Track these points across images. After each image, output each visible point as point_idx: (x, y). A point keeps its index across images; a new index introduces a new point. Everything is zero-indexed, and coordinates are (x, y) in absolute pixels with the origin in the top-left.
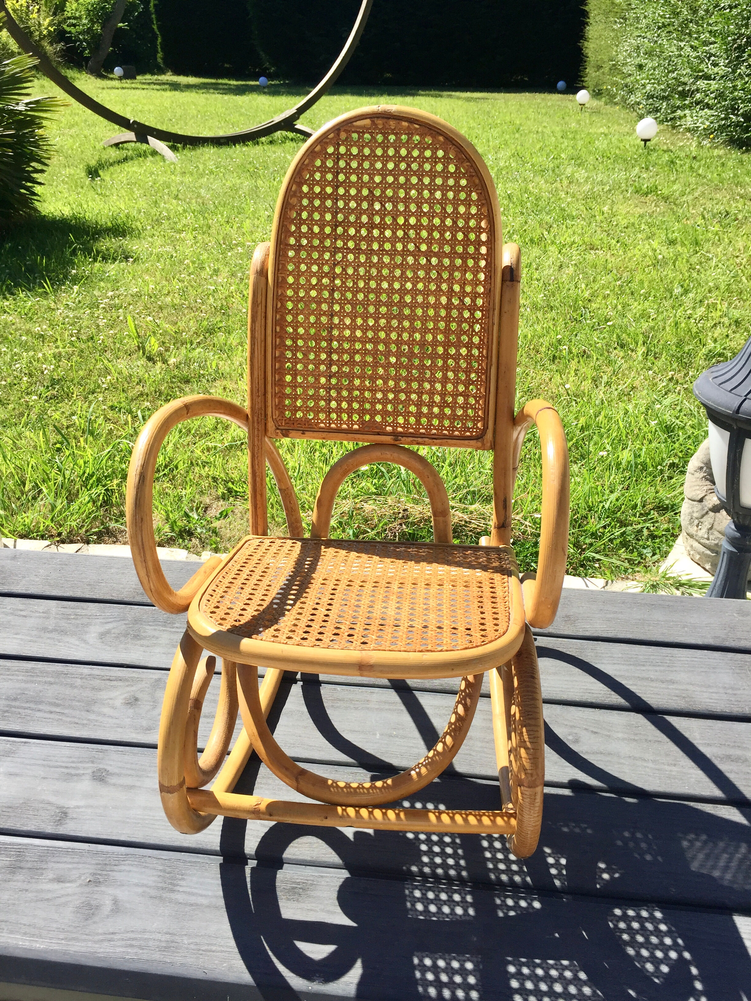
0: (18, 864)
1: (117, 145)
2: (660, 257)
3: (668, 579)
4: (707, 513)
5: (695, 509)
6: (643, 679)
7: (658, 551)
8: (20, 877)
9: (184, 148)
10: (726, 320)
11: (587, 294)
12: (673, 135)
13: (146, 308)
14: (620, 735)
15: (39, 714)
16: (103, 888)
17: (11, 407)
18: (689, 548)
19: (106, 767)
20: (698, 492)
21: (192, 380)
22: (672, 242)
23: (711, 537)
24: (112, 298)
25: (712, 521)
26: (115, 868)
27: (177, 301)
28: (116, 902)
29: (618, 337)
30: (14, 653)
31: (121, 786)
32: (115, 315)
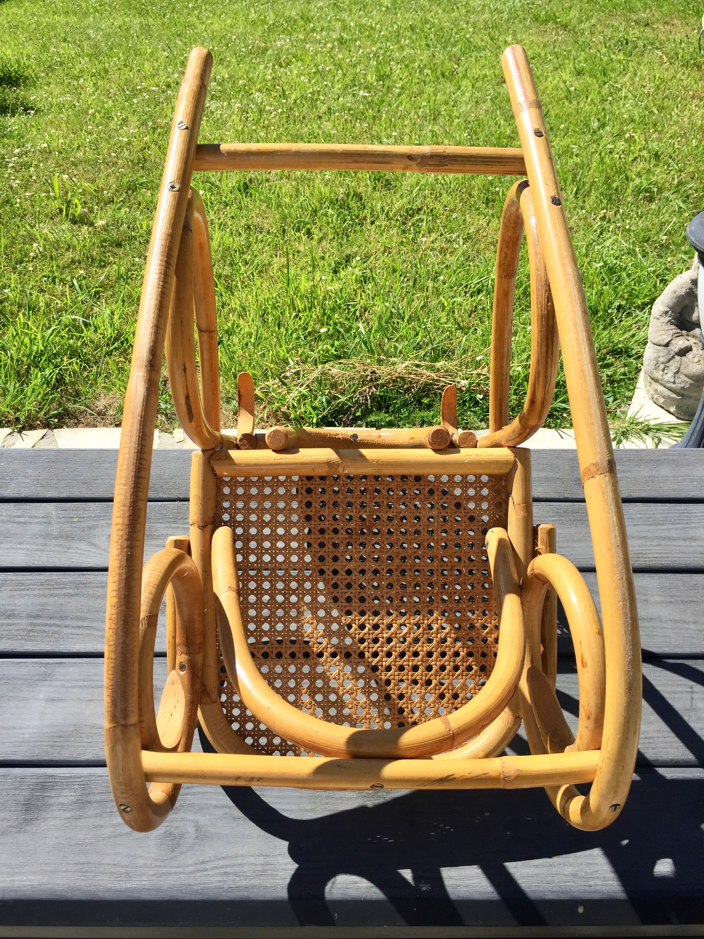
0: (84, 798)
2: (572, 89)
3: (637, 424)
4: (673, 357)
5: (661, 354)
6: (664, 538)
7: (618, 396)
8: (90, 811)
10: (645, 153)
13: (58, 165)
14: (657, 599)
15: (66, 631)
18: (652, 392)
20: (664, 337)
21: (123, 243)
22: (579, 73)
23: (677, 381)
24: (20, 156)
25: (678, 365)
27: (90, 155)
28: (198, 828)
30: (23, 564)
32: (26, 175)
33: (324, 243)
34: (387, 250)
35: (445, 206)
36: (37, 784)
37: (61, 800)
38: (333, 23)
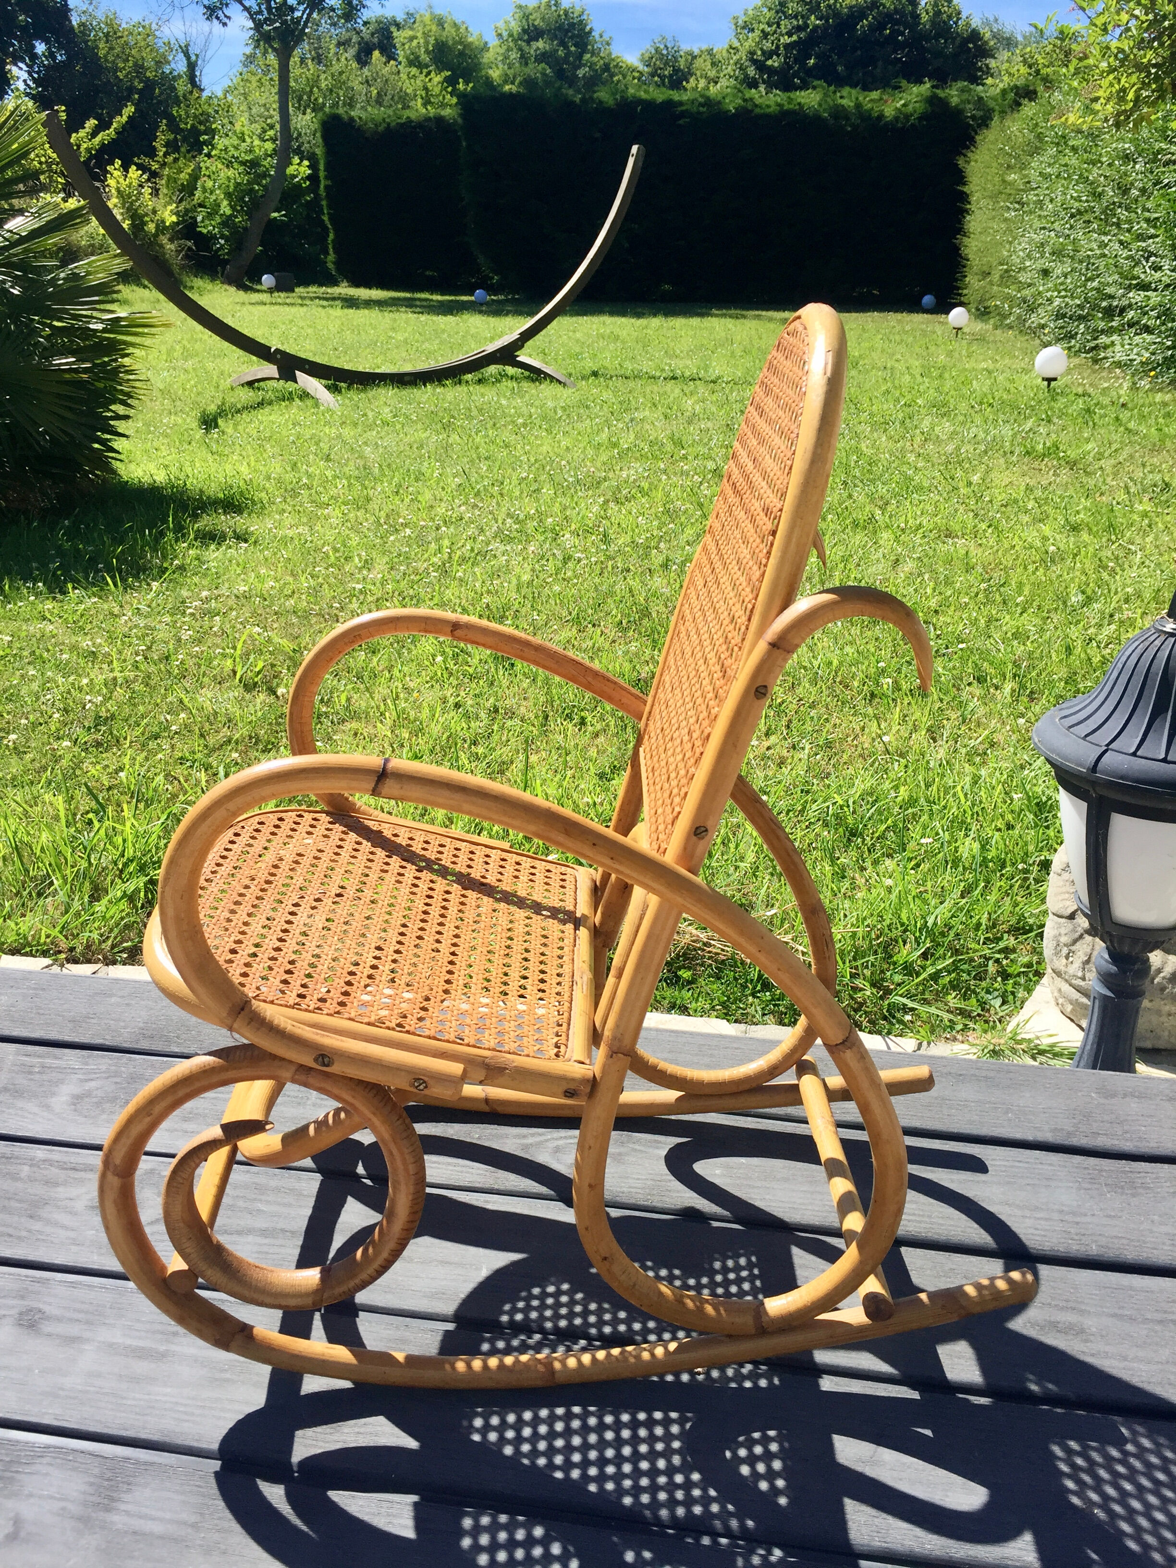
1: (250, 384)
2: (1053, 549)
3: (1020, 1042)
4: (1081, 937)
5: (1063, 931)
7: (1011, 998)
9: (349, 388)
11: (933, 603)
12: (1094, 372)
13: (254, 614)
17: (28, 757)
18: (1056, 994)
19: (41, 1306)
20: (1068, 903)
23: (1088, 975)
24: (207, 600)
25: (1089, 950)
27: (302, 605)
29: (975, 666)
31: (58, 1336)
32: (207, 624)
33: (601, 739)
35: (801, 700)
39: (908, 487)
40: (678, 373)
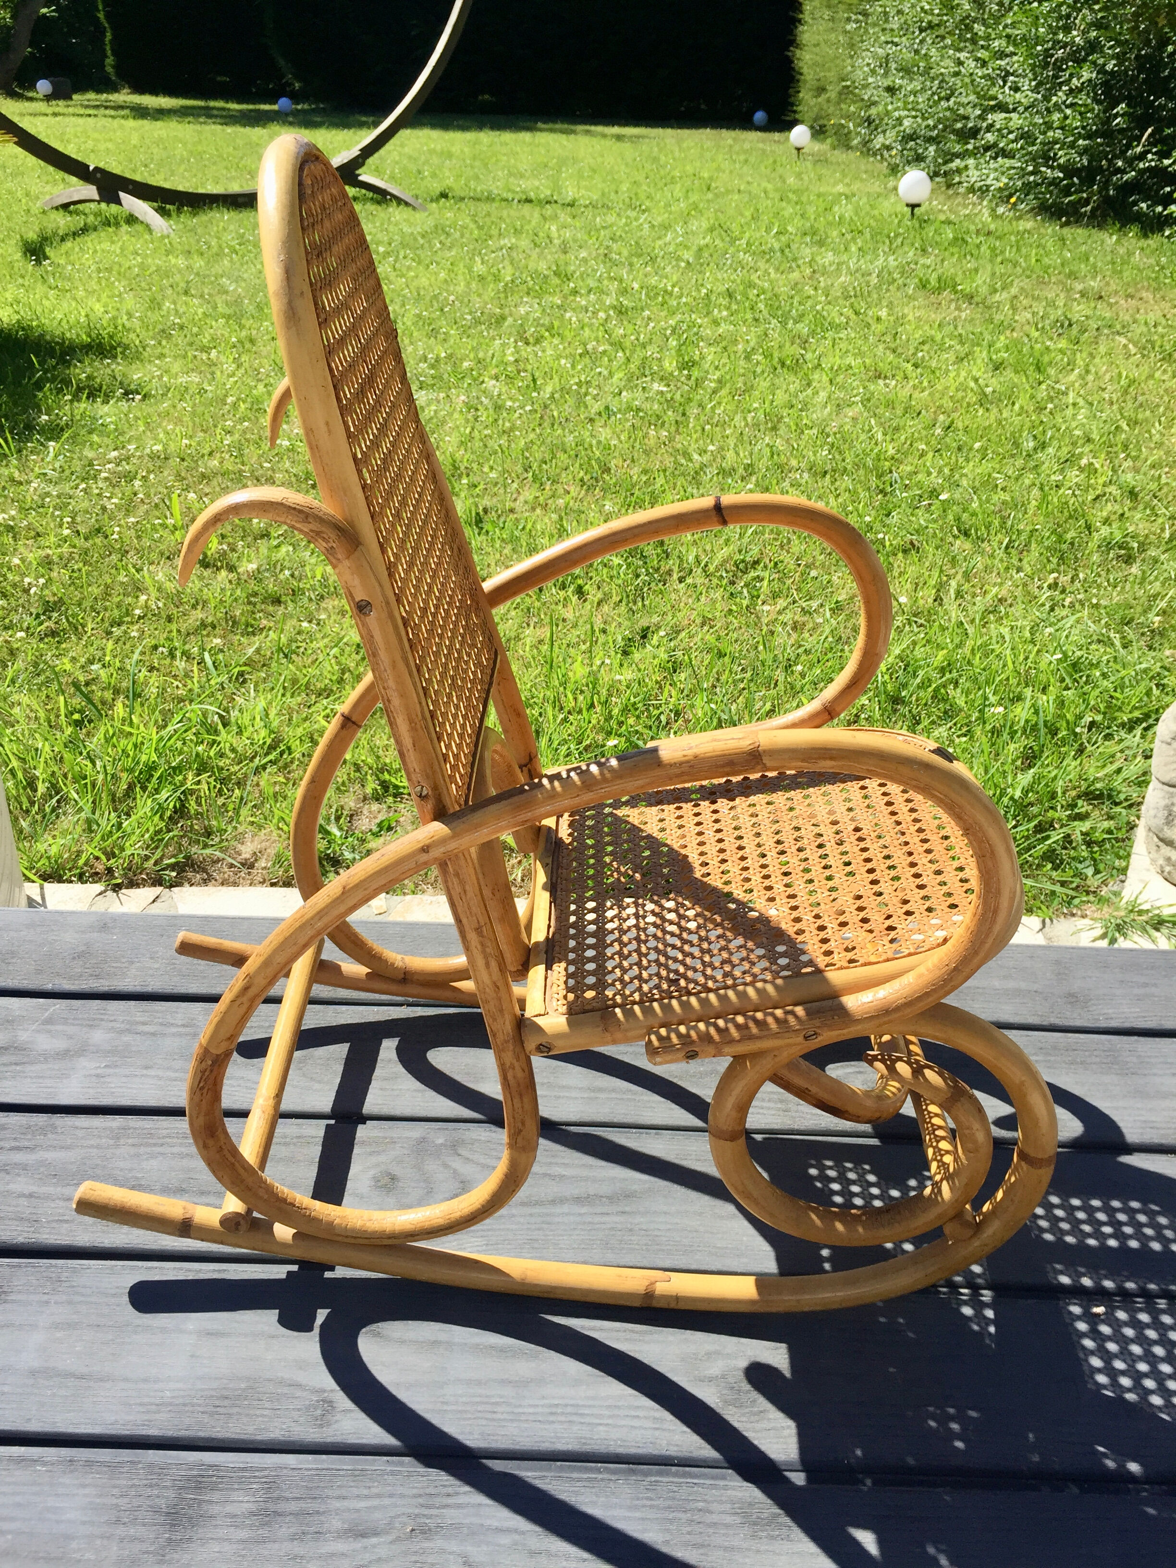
0: (271, 1507)
1: (65, 206)
2: (989, 390)
3: (1140, 913)
7: (1101, 866)
8: (284, 1531)
9: (179, 211)
10: (1112, 489)
11: (890, 450)
12: (949, 197)
13: (179, 478)
16: (438, 1543)
18: (1161, 862)
21: (283, 599)
22: (998, 367)
24: (117, 462)
26: (450, 1501)
27: (229, 465)
29: (958, 519)
31: (413, 1341)
32: (128, 491)
33: (605, 608)
34: (705, 621)
36: (189, 1479)
37: (229, 1508)
38: (606, 282)
39: (822, 325)
40: (532, 195)
